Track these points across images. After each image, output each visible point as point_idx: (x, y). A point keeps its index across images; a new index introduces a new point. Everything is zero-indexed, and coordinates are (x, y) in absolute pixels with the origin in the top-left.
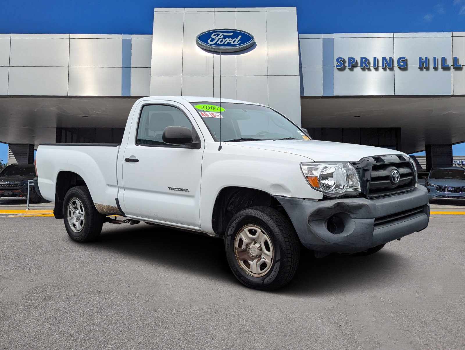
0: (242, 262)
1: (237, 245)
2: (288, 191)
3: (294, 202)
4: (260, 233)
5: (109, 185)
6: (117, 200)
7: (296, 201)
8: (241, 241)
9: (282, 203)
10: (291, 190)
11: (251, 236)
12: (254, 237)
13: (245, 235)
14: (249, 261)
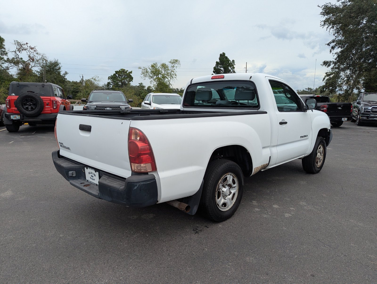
5: (263, 148)
6: (270, 158)
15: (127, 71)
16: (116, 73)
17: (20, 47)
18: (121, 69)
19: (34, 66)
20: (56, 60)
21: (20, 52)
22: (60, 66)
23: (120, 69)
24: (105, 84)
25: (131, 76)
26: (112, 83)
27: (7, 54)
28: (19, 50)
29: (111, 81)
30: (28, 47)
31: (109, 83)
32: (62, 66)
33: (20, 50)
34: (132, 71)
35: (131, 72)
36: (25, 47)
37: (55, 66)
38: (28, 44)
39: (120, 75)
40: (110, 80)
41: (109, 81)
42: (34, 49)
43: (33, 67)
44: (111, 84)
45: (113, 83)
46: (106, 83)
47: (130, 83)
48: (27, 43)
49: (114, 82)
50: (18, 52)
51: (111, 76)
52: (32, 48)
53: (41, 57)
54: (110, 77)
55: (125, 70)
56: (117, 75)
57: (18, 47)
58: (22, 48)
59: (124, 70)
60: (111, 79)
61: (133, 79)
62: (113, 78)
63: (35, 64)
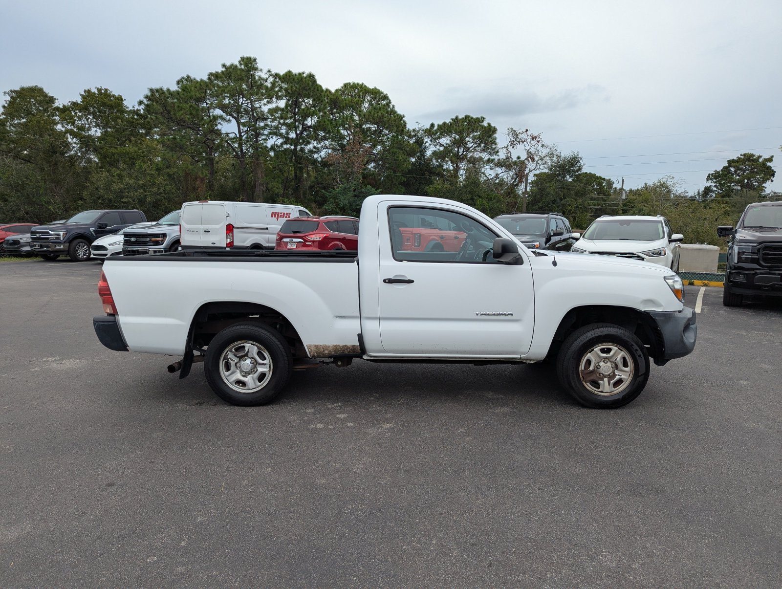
0: (588, 384)
1: (582, 367)
2: (660, 305)
3: (667, 316)
4: (617, 350)
5: (337, 317)
6: (360, 337)
7: (670, 314)
8: (589, 362)
9: (656, 318)
10: (663, 304)
11: (604, 355)
12: (608, 355)
13: (594, 355)
14: (599, 381)
15: (760, 157)
16: (730, 165)
17: (515, 139)
18: (744, 155)
19: (534, 170)
20: (576, 153)
21: (513, 147)
22: (582, 164)
23: (741, 155)
24: (699, 192)
25: (769, 168)
26: (715, 189)
27: (498, 152)
28: (513, 144)
29: (713, 184)
30: (528, 136)
31: (707, 190)
32: (584, 164)
33: (515, 143)
34: (773, 156)
35: (770, 159)
36: (523, 136)
37: (573, 165)
38: (528, 132)
39: (740, 169)
40: (710, 181)
41: (709, 184)
42: (537, 139)
43: (531, 171)
44: (713, 191)
45: (717, 188)
46: (702, 189)
47: (764, 185)
48: (527, 130)
49: (721, 185)
50: (510, 148)
51: (715, 173)
52: (534, 138)
53: (548, 150)
54: (712, 174)
55: (755, 156)
56: (732, 169)
57: (512, 139)
58: (518, 140)
59: (752, 155)
60: (715, 180)
61: (773, 175)
62: (719, 176)
63: (537, 165)
